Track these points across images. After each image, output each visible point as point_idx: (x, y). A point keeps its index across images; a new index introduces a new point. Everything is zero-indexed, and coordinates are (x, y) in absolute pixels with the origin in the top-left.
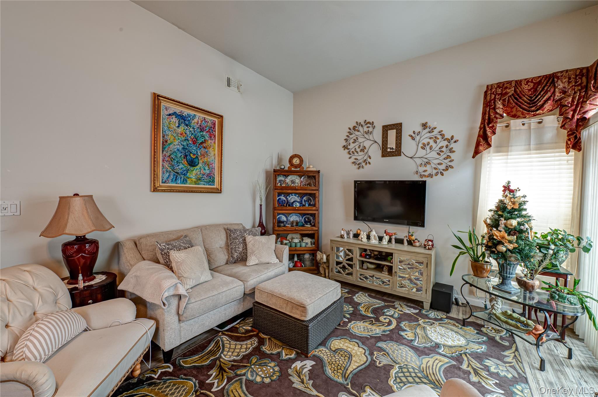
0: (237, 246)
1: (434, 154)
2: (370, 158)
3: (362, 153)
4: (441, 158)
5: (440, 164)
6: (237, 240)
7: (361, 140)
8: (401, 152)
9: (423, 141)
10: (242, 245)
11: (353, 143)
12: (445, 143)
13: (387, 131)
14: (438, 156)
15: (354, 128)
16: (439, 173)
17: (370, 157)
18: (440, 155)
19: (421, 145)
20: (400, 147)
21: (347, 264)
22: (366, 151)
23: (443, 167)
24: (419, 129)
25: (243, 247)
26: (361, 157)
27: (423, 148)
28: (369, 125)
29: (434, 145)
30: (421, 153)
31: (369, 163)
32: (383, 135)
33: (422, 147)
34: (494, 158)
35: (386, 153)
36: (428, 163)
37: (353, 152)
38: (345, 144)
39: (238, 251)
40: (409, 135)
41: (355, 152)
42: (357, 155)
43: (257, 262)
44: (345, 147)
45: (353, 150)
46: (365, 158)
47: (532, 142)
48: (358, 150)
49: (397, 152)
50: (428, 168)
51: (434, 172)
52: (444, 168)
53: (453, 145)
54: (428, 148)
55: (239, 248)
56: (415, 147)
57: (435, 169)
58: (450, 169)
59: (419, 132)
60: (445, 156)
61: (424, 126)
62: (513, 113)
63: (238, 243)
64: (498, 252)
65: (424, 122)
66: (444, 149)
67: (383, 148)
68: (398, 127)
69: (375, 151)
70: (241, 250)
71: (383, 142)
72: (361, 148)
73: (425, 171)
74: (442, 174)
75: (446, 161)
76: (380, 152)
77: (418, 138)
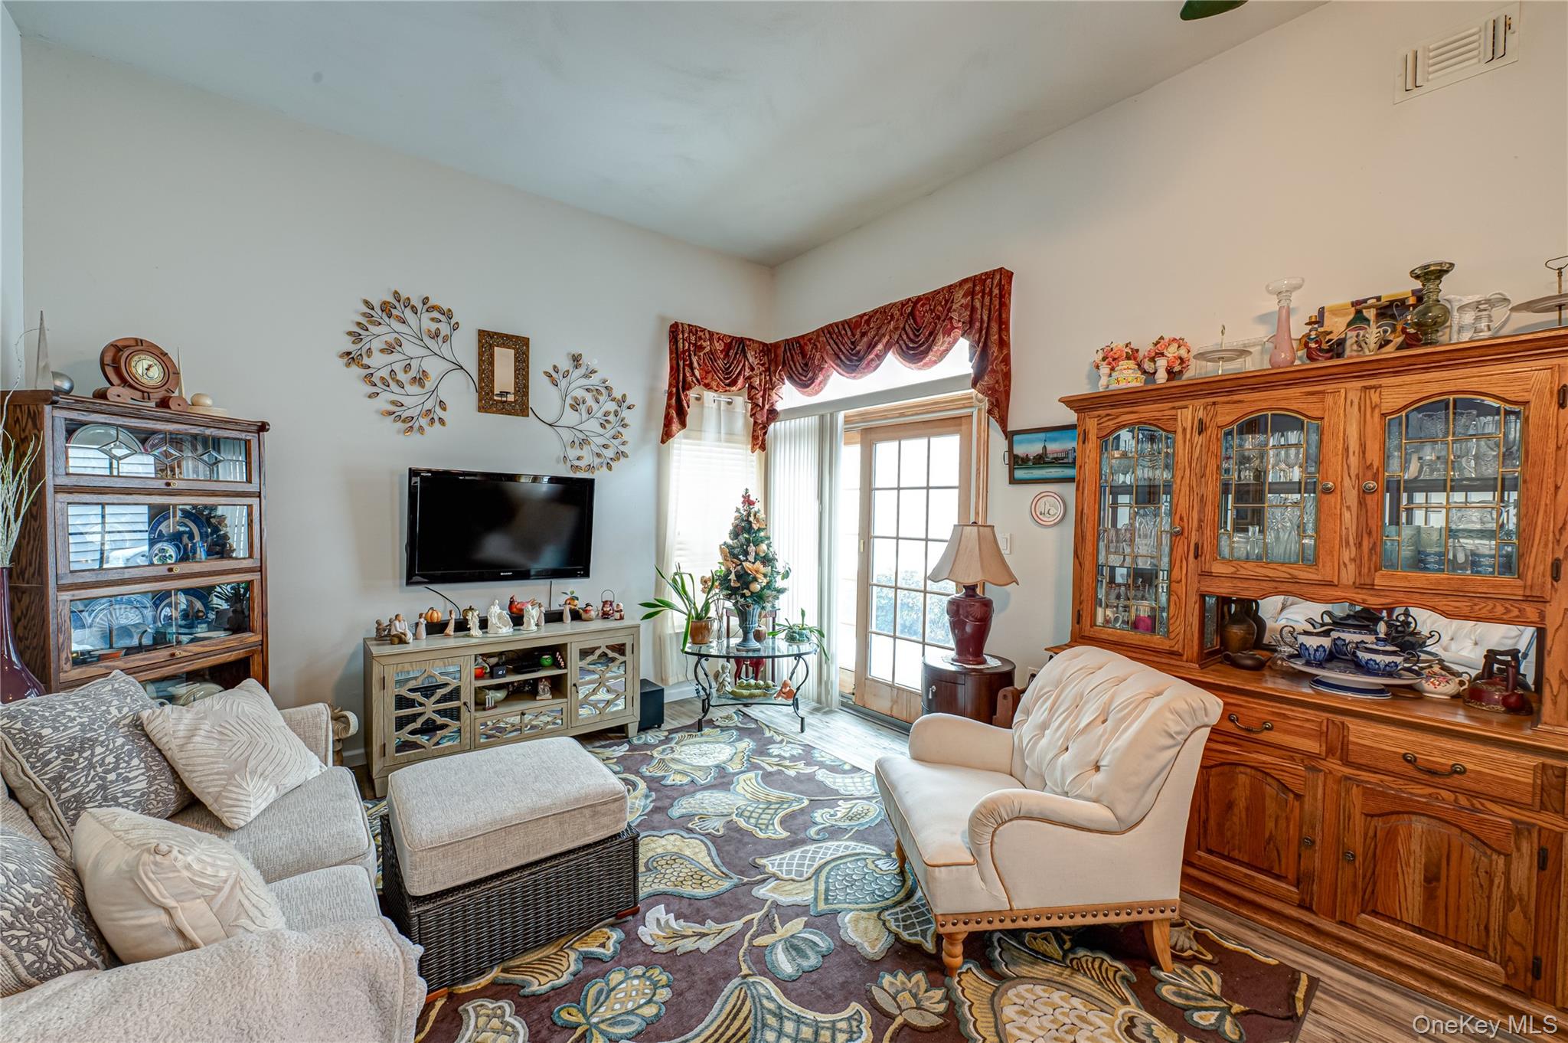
0: (112, 777)
1: (593, 425)
2: (444, 409)
3: (415, 389)
4: (607, 436)
5: (605, 446)
6: (99, 750)
7: (410, 349)
8: (527, 408)
9: (574, 394)
10: (135, 762)
11: (382, 351)
12: (611, 406)
13: (491, 347)
14: (601, 431)
15: (386, 307)
16: (605, 466)
17: (442, 405)
18: (605, 428)
19: (569, 401)
20: (526, 394)
21: (438, 712)
22: (429, 385)
23: (609, 453)
24: (565, 364)
25: (148, 769)
26: (413, 399)
27: (574, 408)
28: (436, 314)
29: (595, 406)
30: (570, 418)
31: (442, 421)
32: (480, 355)
33: (572, 406)
34: (683, 446)
35: (488, 401)
36: (584, 442)
37: (382, 378)
38: (348, 345)
39: (126, 794)
40: (545, 373)
41: (390, 381)
42: (402, 391)
43: (272, 794)
44: (351, 359)
45: (385, 373)
46: (428, 405)
47: (723, 431)
48: (401, 376)
49: (519, 405)
50: (585, 452)
51: (597, 461)
52: (612, 456)
53: (625, 413)
54: (583, 408)
55: (127, 780)
56: (558, 402)
57: (598, 455)
58: (622, 458)
59: (568, 371)
60: (613, 432)
61: (576, 359)
62: (707, 381)
63: (110, 759)
64: (752, 593)
65: (576, 351)
66: (611, 418)
67: (481, 388)
68: (520, 346)
69: (460, 393)
70: (144, 785)
71: (481, 371)
72: (413, 373)
73: (579, 459)
74: (609, 467)
75: (616, 442)
76: (473, 397)
77: (563, 383)
